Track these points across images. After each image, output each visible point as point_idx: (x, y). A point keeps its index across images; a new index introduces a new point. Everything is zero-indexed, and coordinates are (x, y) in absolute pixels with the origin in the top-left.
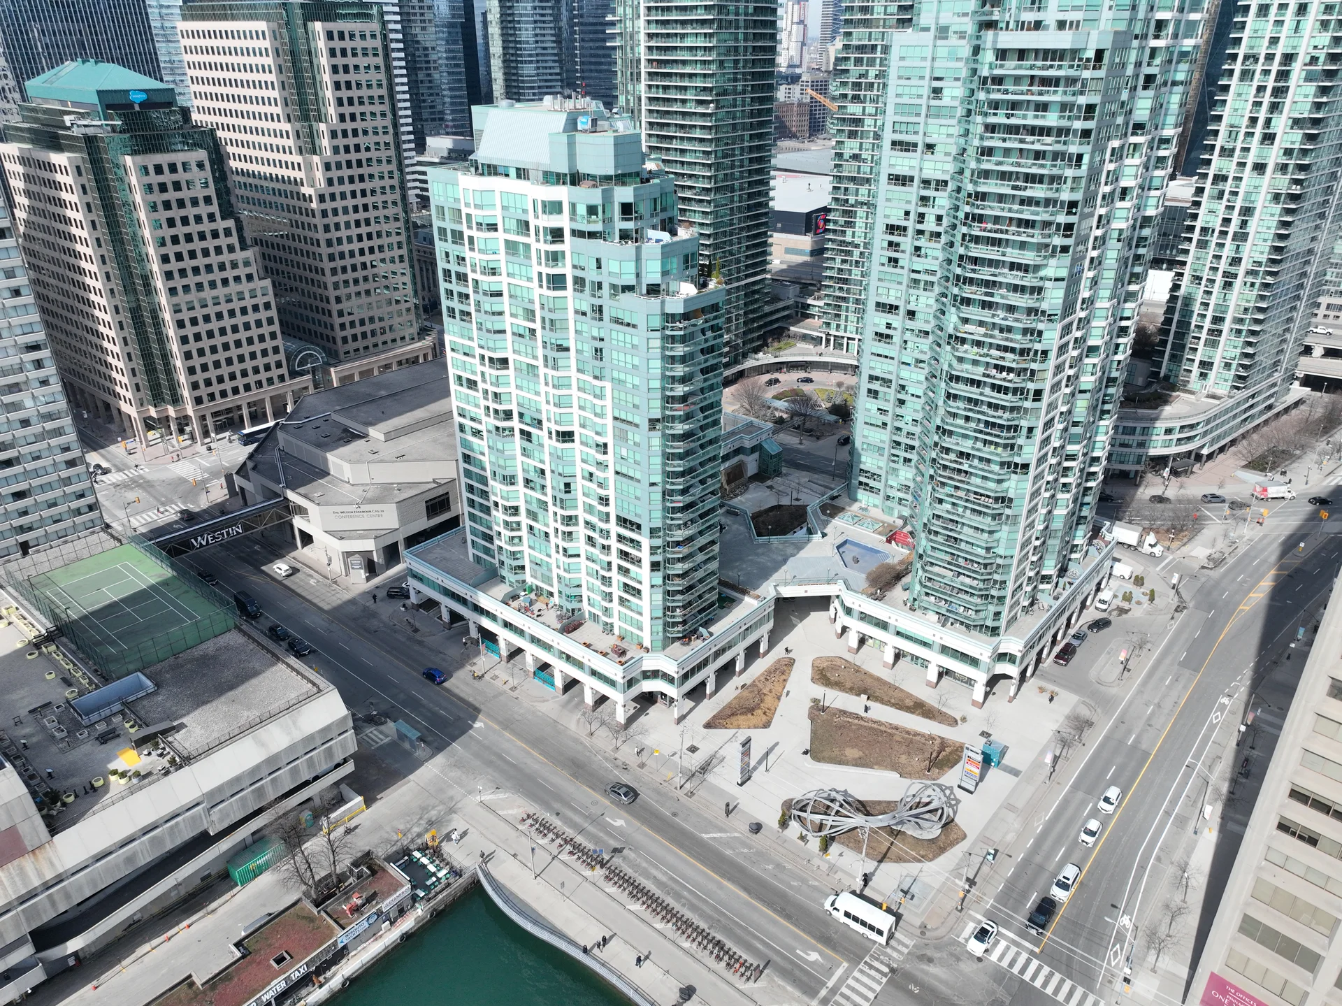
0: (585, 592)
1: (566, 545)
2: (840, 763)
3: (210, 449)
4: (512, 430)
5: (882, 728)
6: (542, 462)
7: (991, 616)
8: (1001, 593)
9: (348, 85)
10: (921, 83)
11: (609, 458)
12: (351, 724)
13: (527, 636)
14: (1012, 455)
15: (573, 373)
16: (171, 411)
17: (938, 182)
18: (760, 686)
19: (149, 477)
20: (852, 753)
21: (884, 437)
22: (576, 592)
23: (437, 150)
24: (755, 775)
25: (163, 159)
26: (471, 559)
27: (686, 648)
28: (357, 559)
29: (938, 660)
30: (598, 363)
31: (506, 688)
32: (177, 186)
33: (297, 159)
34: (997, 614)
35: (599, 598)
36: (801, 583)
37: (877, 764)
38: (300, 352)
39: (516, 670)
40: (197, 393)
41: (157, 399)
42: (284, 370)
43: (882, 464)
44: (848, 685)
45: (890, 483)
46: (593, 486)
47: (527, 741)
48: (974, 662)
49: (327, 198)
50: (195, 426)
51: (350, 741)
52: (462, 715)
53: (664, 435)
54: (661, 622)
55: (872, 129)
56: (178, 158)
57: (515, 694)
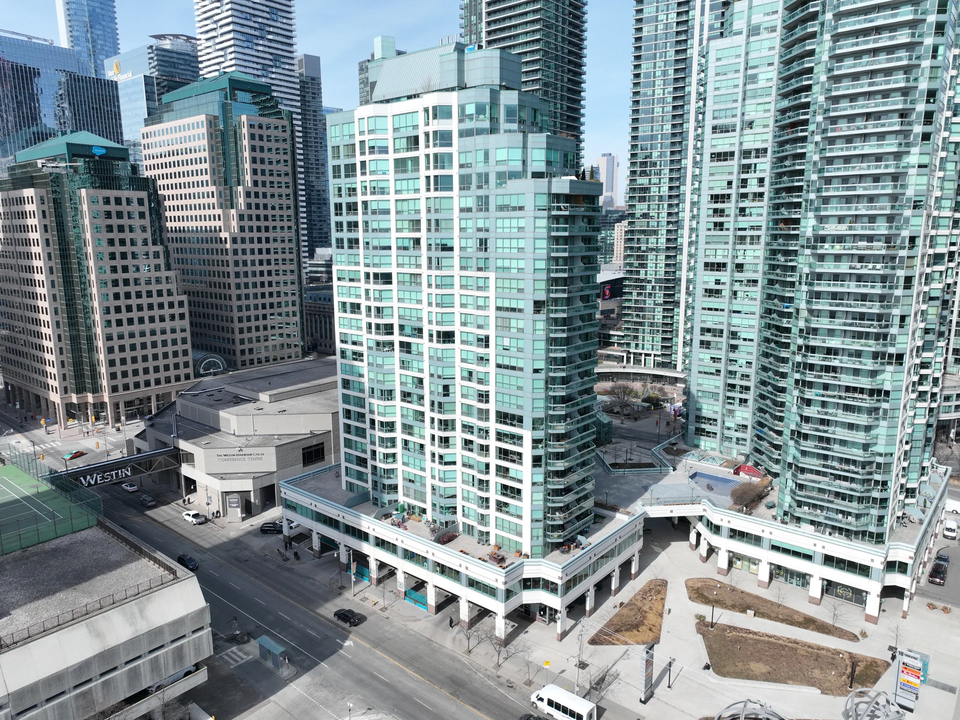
0: (459, 503)
1: (442, 451)
2: (748, 677)
3: (118, 430)
4: (391, 344)
5: (781, 642)
6: (421, 371)
7: (875, 521)
8: (884, 495)
9: (262, 161)
10: (737, 75)
11: (491, 351)
12: (208, 619)
13: (400, 552)
14: (885, 345)
15: (456, 272)
16: (90, 398)
17: (757, 150)
18: (639, 604)
19: (60, 449)
20: (758, 667)
21: (717, 383)
22: (449, 503)
23: (322, 256)
24: (657, 691)
25: (112, 194)
26: (344, 487)
27: (565, 556)
28: (235, 498)
29: (819, 572)
30: (482, 254)
31: (377, 608)
32: (120, 215)
33: (218, 211)
34: (881, 518)
35: (475, 507)
36: (666, 504)
37: (790, 679)
38: (205, 359)
39: (387, 594)
40: (114, 382)
41: (80, 390)
42: (190, 370)
43: (718, 408)
44: (729, 603)
45: (727, 424)
46: (474, 385)
47: (399, 658)
48: (864, 570)
49: (239, 240)
50: (109, 412)
51: (205, 640)
52: (330, 634)
53: (548, 319)
54: (541, 524)
55: (657, 194)
56: (124, 194)
57: (386, 614)
